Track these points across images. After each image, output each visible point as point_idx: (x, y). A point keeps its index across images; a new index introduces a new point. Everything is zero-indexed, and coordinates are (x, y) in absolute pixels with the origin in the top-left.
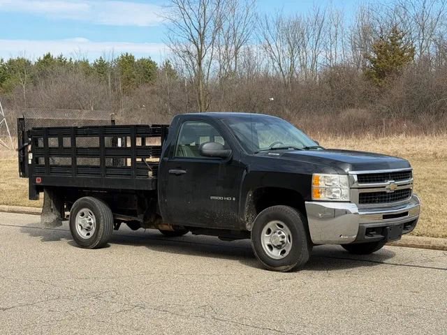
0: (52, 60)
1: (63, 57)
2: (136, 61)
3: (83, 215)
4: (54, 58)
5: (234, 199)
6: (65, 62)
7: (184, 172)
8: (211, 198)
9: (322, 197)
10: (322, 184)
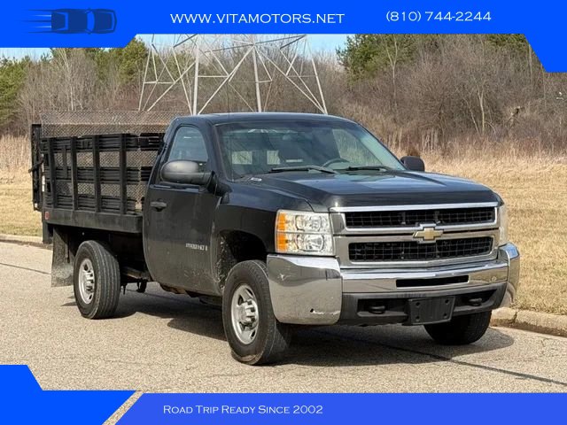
3: (86, 267)
5: (206, 249)
7: (165, 206)
8: (187, 246)
9: (291, 248)
10: (290, 228)
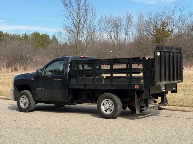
0: (3, 34)
1: (8, 33)
2: (40, 35)
4: (3, 33)
6: (8, 35)
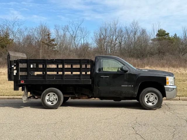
3: (49, 95)
5: (133, 86)
7: (108, 77)
8: (122, 86)
